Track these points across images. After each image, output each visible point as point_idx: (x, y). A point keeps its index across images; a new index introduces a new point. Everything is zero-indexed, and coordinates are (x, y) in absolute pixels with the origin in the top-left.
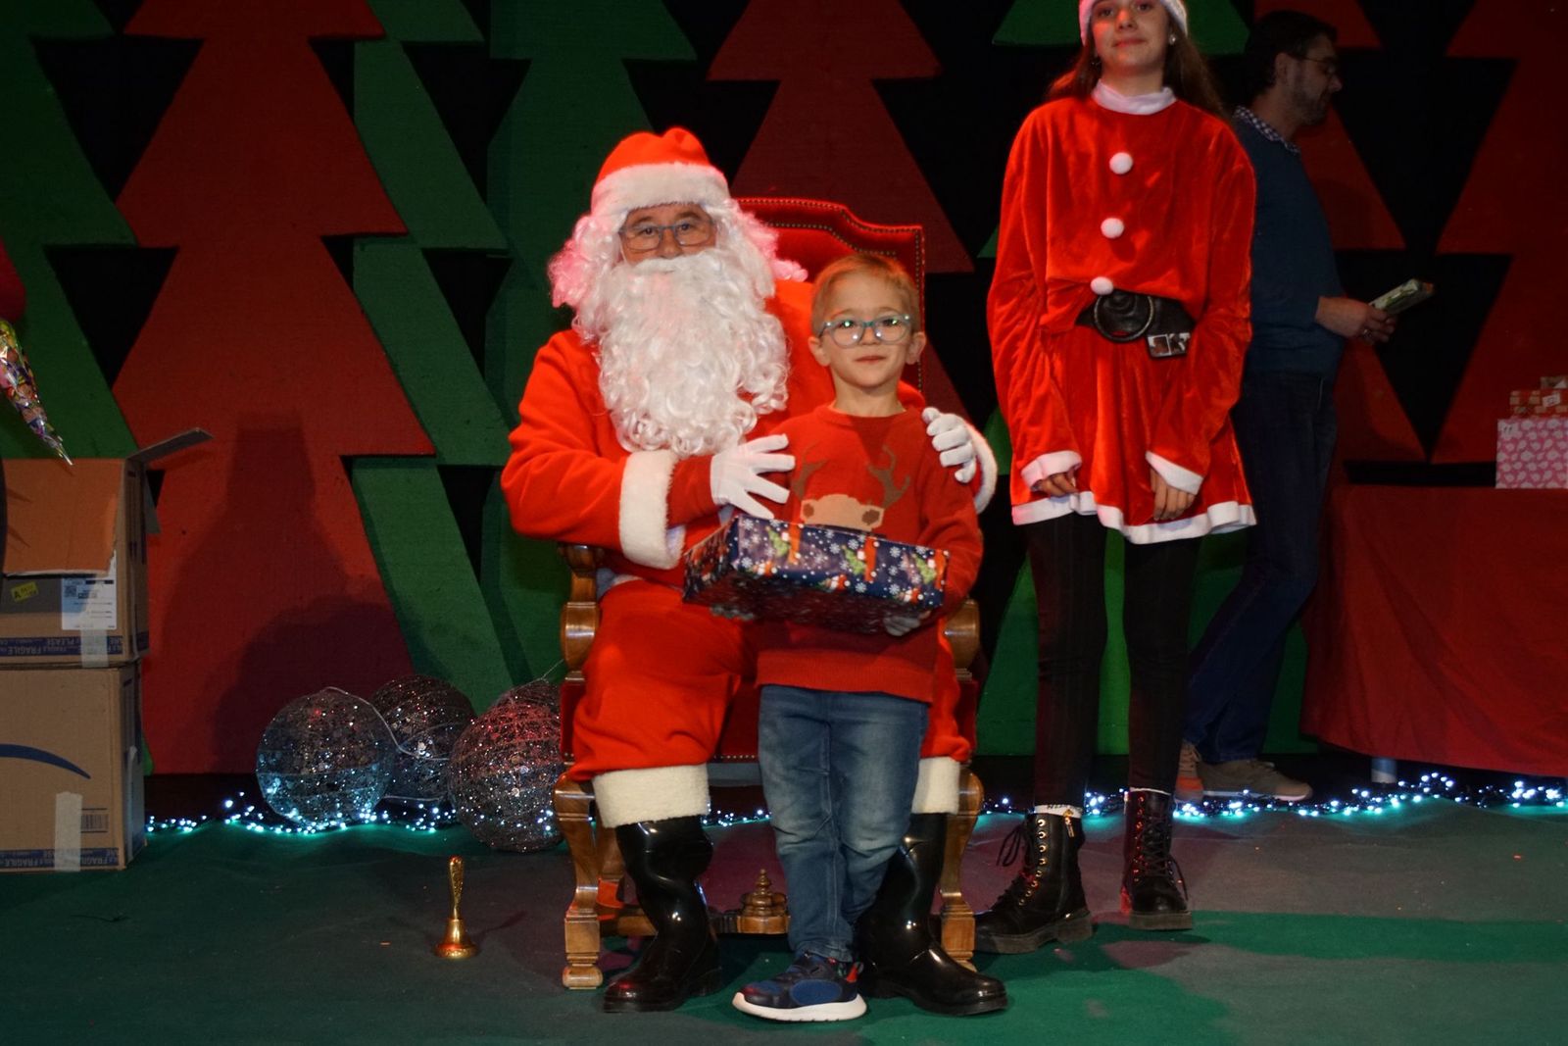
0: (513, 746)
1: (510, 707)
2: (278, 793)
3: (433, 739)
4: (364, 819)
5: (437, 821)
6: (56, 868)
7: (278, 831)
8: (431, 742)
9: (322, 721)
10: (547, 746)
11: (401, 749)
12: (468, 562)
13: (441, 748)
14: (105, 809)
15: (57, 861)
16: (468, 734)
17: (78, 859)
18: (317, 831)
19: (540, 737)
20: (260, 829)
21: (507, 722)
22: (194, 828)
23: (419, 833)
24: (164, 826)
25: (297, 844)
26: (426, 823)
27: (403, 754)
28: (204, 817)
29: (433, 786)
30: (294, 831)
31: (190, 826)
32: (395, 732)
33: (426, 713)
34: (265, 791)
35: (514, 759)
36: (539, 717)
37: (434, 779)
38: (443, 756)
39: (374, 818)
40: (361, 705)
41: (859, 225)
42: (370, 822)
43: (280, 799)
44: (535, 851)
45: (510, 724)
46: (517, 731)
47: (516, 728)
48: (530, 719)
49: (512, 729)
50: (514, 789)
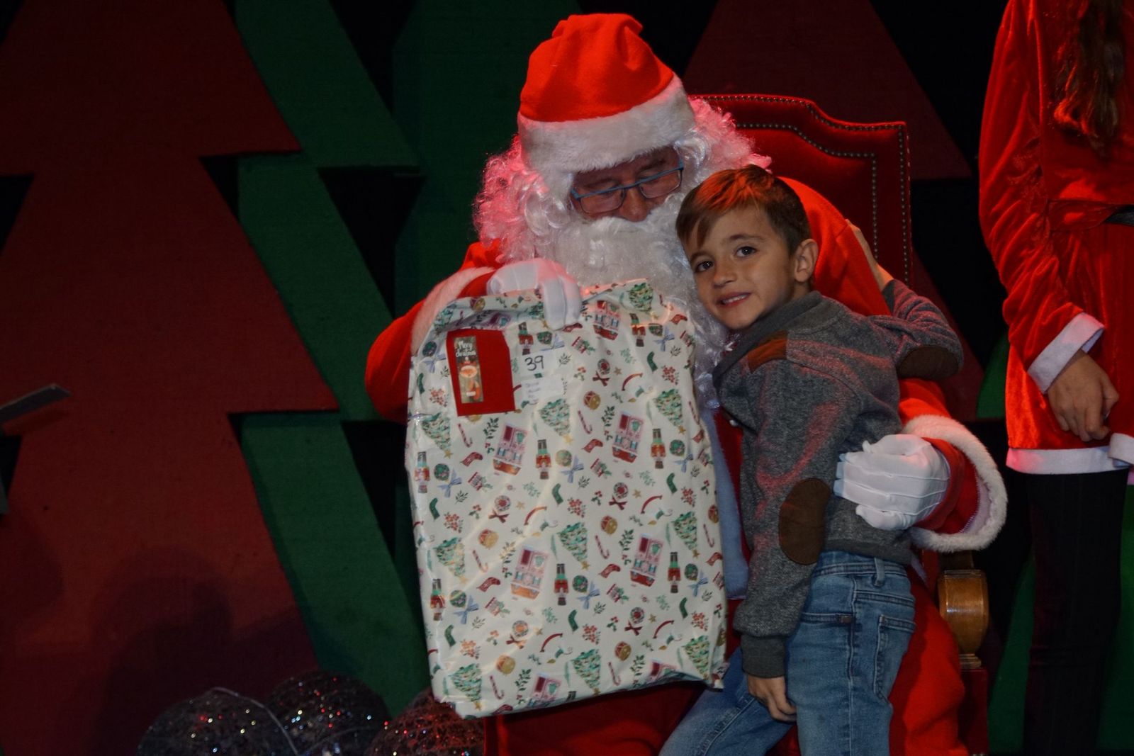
3: (341, 747)
8: (338, 751)
9: (208, 728)
21: (426, 725)
32: (295, 740)
33: (331, 716)
40: (253, 709)
41: (829, 121)
45: (429, 727)
46: (438, 737)
47: (437, 733)
48: (454, 722)
49: (432, 734)
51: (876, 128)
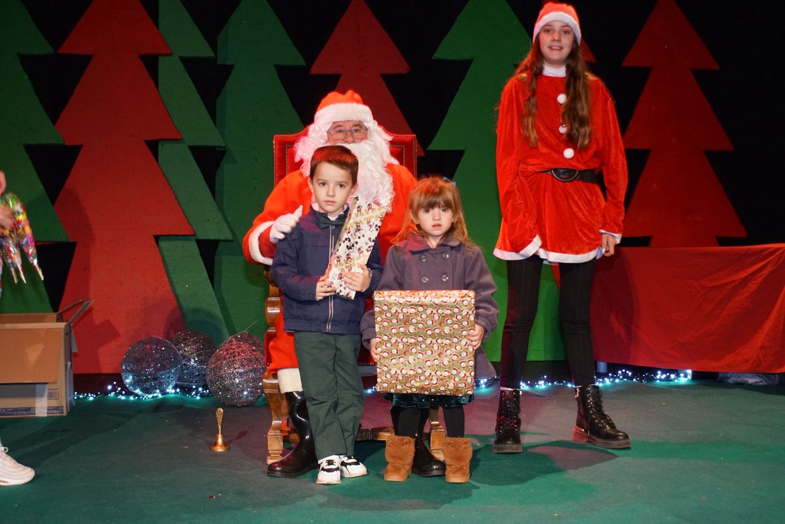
0: (234, 360)
1: (233, 343)
2: (131, 382)
4: (169, 392)
5: (201, 394)
6: (36, 415)
7: (132, 398)
8: (197, 359)
10: (250, 361)
11: (183, 362)
12: (209, 281)
13: (201, 362)
14: (57, 389)
15: (36, 412)
16: (215, 355)
17: (46, 411)
18: (148, 398)
19: (247, 356)
20: (123, 398)
21: (232, 350)
22: (94, 398)
23: (192, 399)
24: (81, 396)
25: (141, 404)
27: (185, 365)
28: (99, 393)
29: (198, 378)
30: (139, 398)
31: (93, 397)
32: (181, 355)
33: (194, 346)
34: (125, 381)
35: (236, 366)
36: (246, 348)
37: (199, 375)
38: (204, 365)
39: (173, 391)
40: (167, 343)
42: (172, 393)
43: (130, 384)
44: (245, 406)
45: (234, 351)
46: (237, 354)
48: (243, 349)
49: (235, 353)
50: (236, 379)
51: (405, 137)
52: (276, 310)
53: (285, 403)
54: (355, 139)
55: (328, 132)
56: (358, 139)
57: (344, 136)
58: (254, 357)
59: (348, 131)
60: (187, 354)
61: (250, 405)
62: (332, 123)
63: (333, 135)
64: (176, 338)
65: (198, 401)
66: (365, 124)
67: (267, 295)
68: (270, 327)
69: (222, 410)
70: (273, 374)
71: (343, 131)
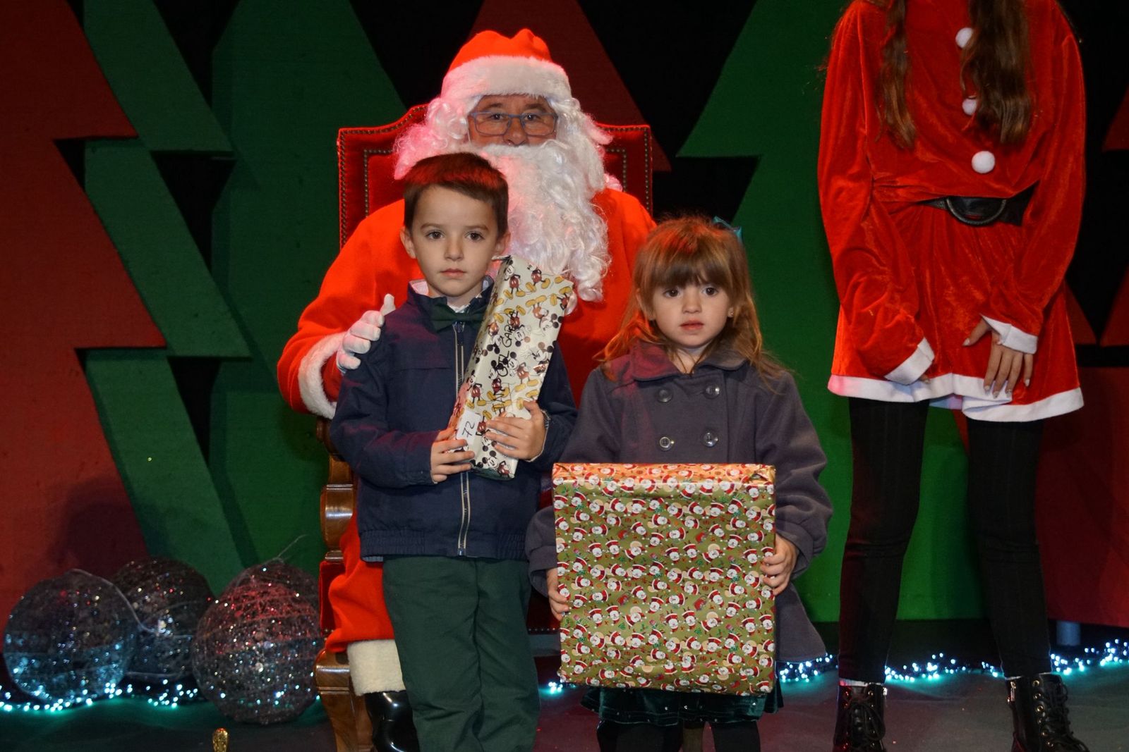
0: (254, 623)
1: (251, 586)
2: (24, 673)
3: (173, 618)
4: (109, 694)
5: (180, 697)
7: (27, 708)
9: (68, 602)
10: (289, 623)
11: (142, 627)
12: (197, 449)
13: (179, 627)
16: (212, 613)
18: (64, 708)
19: (281, 613)
20: (8, 707)
21: (249, 600)
23: (160, 708)
25: (45, 720)
26: (169, 698)
27: (144, 633)
29: (174, 662)
30: (42, 708)
32: (137, 612)
33: (165, 593)
34: (12, 671)
35: (258, 635)
36: (280, 595)
37: (175, 655)
38: (186, 633)
39: (119, 692)
40: (104, 586)
42: (116, 697)
43: (24, 677)
44: (278, 723)
45: (253, 601)
46: (259, 609)
47: (259, 606)
48: (272, 597)
49: (255, 607)
50: (257, 664)
51: (627, 130)
52: (344, 512)
53: (364, 717)
54: (527, 135)
55: (470, 117)
56: (535, 136)
57: (506, 127)
58: (296, 614)
59: (512, 117)
60: (150, 610)
61: (287, 720)
62: (480, 98)
63: (479, 124)
64: (126, 574)
65: (174, 712)
66: (553, 104)
67: (325, 478)
68: (329, 549)
69: (226, 734)
70: (337, 654)
71: (503, 115)
